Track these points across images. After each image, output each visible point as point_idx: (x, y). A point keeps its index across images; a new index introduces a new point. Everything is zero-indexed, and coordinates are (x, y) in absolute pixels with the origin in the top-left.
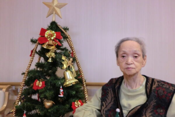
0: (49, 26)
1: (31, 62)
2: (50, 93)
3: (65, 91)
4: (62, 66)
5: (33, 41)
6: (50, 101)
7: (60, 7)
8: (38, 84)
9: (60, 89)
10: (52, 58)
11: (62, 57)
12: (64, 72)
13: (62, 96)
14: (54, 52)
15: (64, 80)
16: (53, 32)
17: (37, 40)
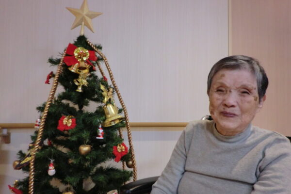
5: (52, 61)
7: (92, 16)
8: (67, 123)
9: (99, 128)
11: (100, 86)
12: (104, 107)
13: (101, 138)
15: (104, 118)
17: (59, 61)
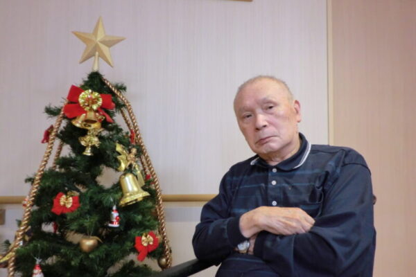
0: (85, 81)
1: (48, 156)
2: (92, 220)
3: (122, 216)
4: (118, 164)
5: (51, 112)
6: (91, 237)
7: (110, 43)
8: (65, 203)
9: (113, 211)
10: (93, 147)
11: (115, 146)
12: (120, 178)
13: (116, 225)
14: (97, 136)
15: (120, 194)
16: (96, 94)
17: (59, 110)
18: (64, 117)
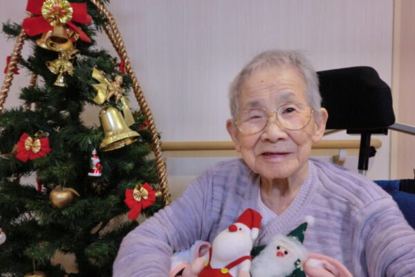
1: (8, 87)
2: (63, 168)
3: (106, 163)
4: (94, 94)
5: (10, 30)
6: (64, 189)
8: (31, 147)
9: (92, 156)
10: (66, 75)
11: (92, 72)
12: (100, 113)
13: (97, 174)
14: (70, 61)
15: (99, 135)
17: (20, 27)
18: (28, 37)
